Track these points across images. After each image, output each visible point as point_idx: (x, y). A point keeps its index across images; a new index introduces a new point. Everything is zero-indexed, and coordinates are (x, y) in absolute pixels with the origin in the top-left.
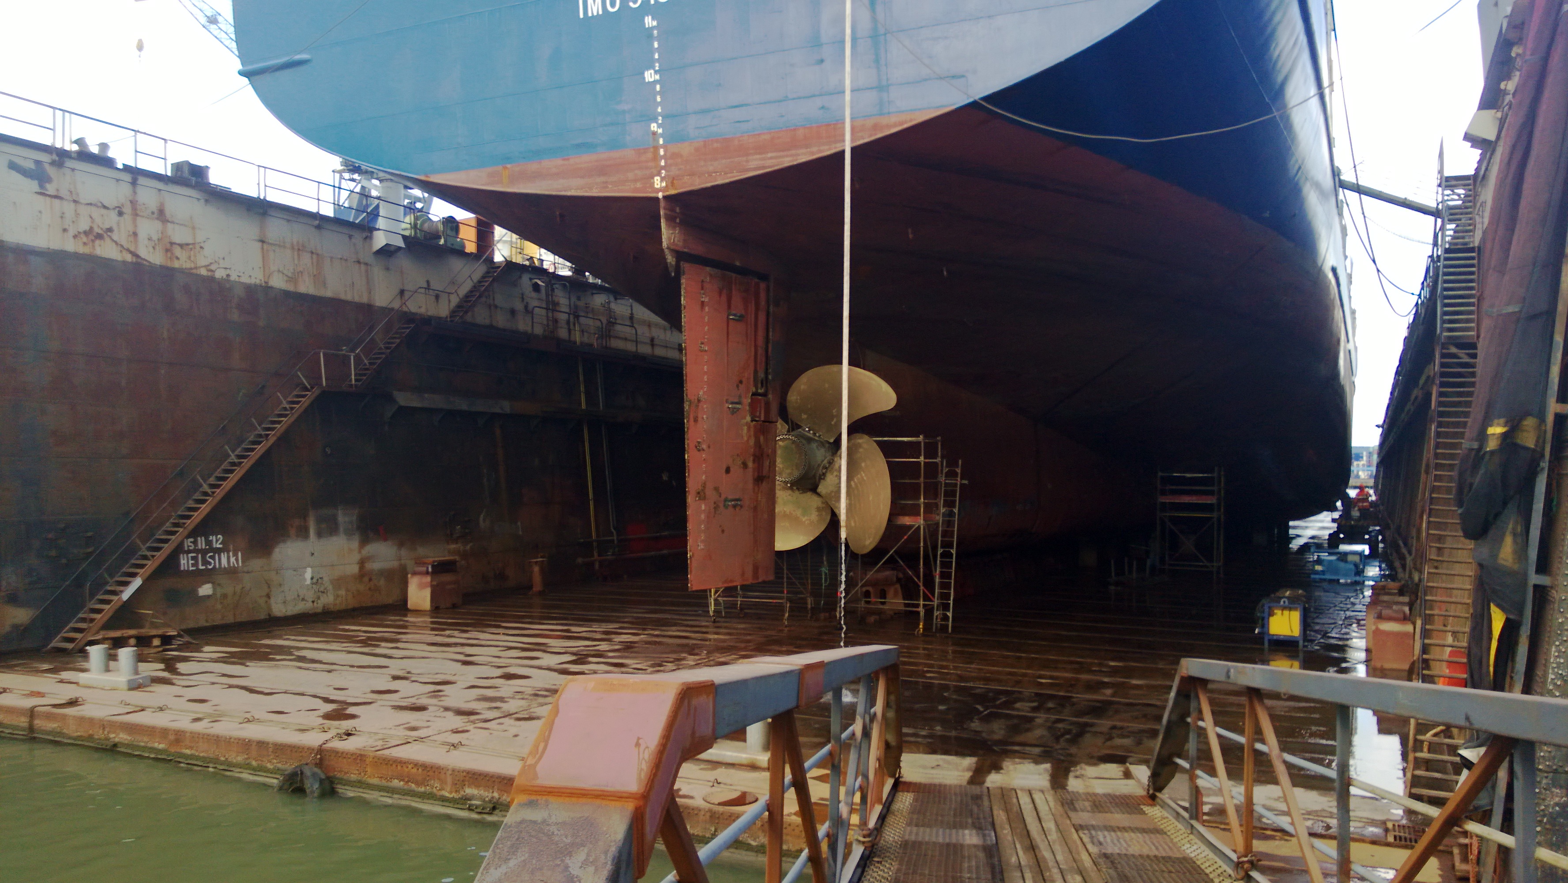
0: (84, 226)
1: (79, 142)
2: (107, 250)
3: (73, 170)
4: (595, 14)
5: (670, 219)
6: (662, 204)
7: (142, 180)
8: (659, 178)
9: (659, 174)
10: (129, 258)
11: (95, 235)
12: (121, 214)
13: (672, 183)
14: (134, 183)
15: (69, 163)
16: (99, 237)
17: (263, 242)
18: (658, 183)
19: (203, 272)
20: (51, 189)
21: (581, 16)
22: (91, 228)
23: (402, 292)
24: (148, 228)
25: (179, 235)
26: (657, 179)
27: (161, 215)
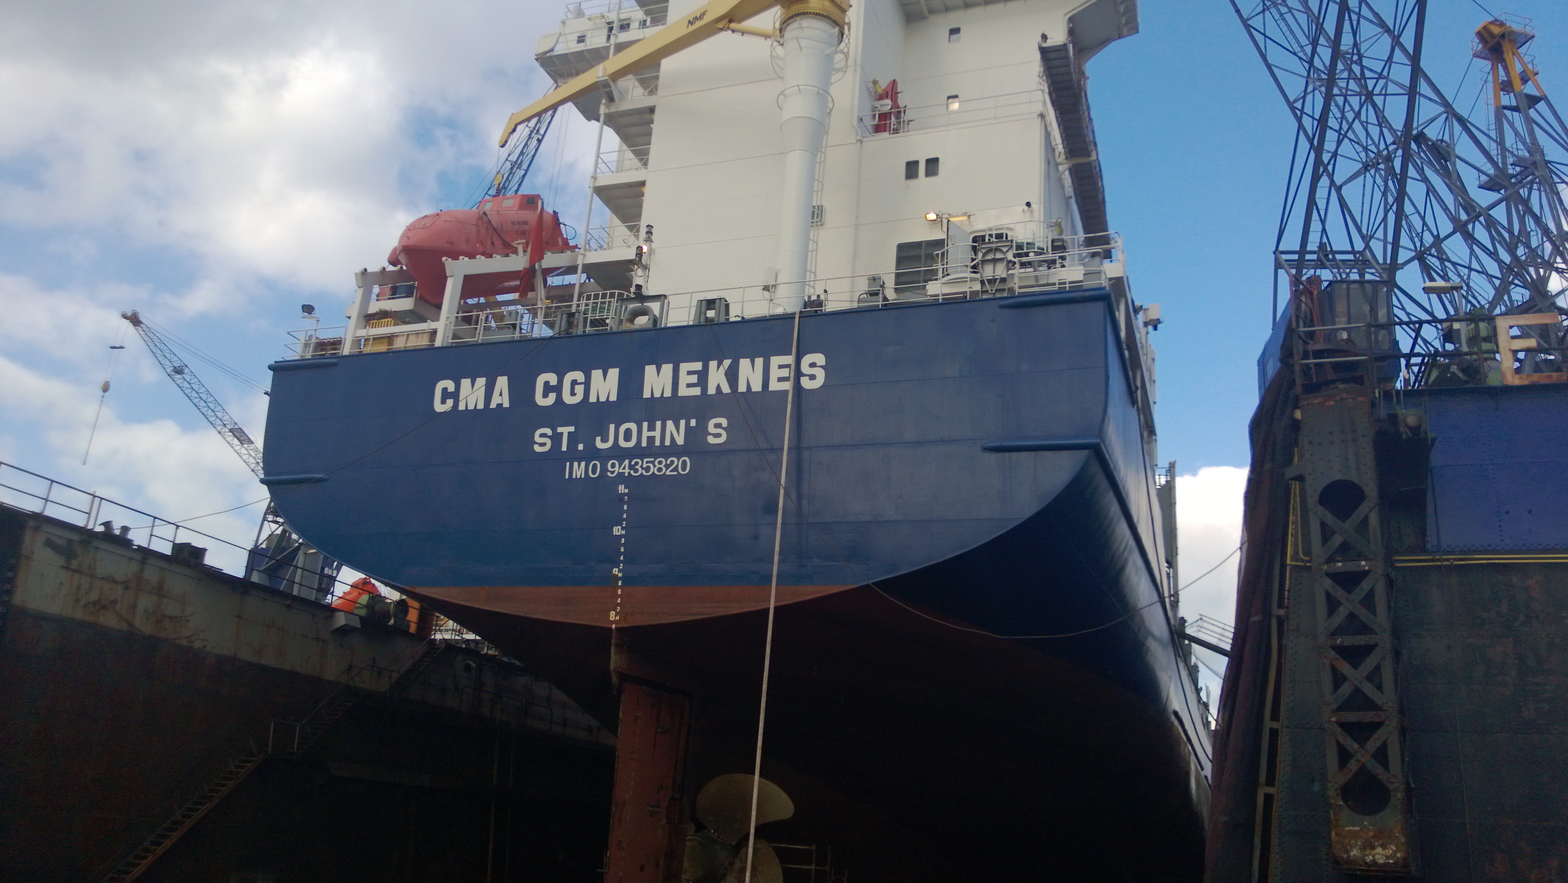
0: (94, 596)
1: (107, 525)
2: (109, 620)
3: (97, 548)
4: (578, 477)
5: (619, 646)
6: (614, 634)
7: (151, 561)
8: (614, 613)
9: (615, 610)
10: (125, 627)
11: (101, 606)
12: (126, 588)
13: (625, 618)
14: (143, 562)
15: (96, 543)
16: (104, 607)
17: (239, 617)
18: (613, 616)
19: (184, 642)
20: (74, 564)
21: (567, 477)
22: (99, 600)
23: (350, 668)
24: (146, 602)
25: (172, 609)
26: (612, 614)
27: (159, 590)
